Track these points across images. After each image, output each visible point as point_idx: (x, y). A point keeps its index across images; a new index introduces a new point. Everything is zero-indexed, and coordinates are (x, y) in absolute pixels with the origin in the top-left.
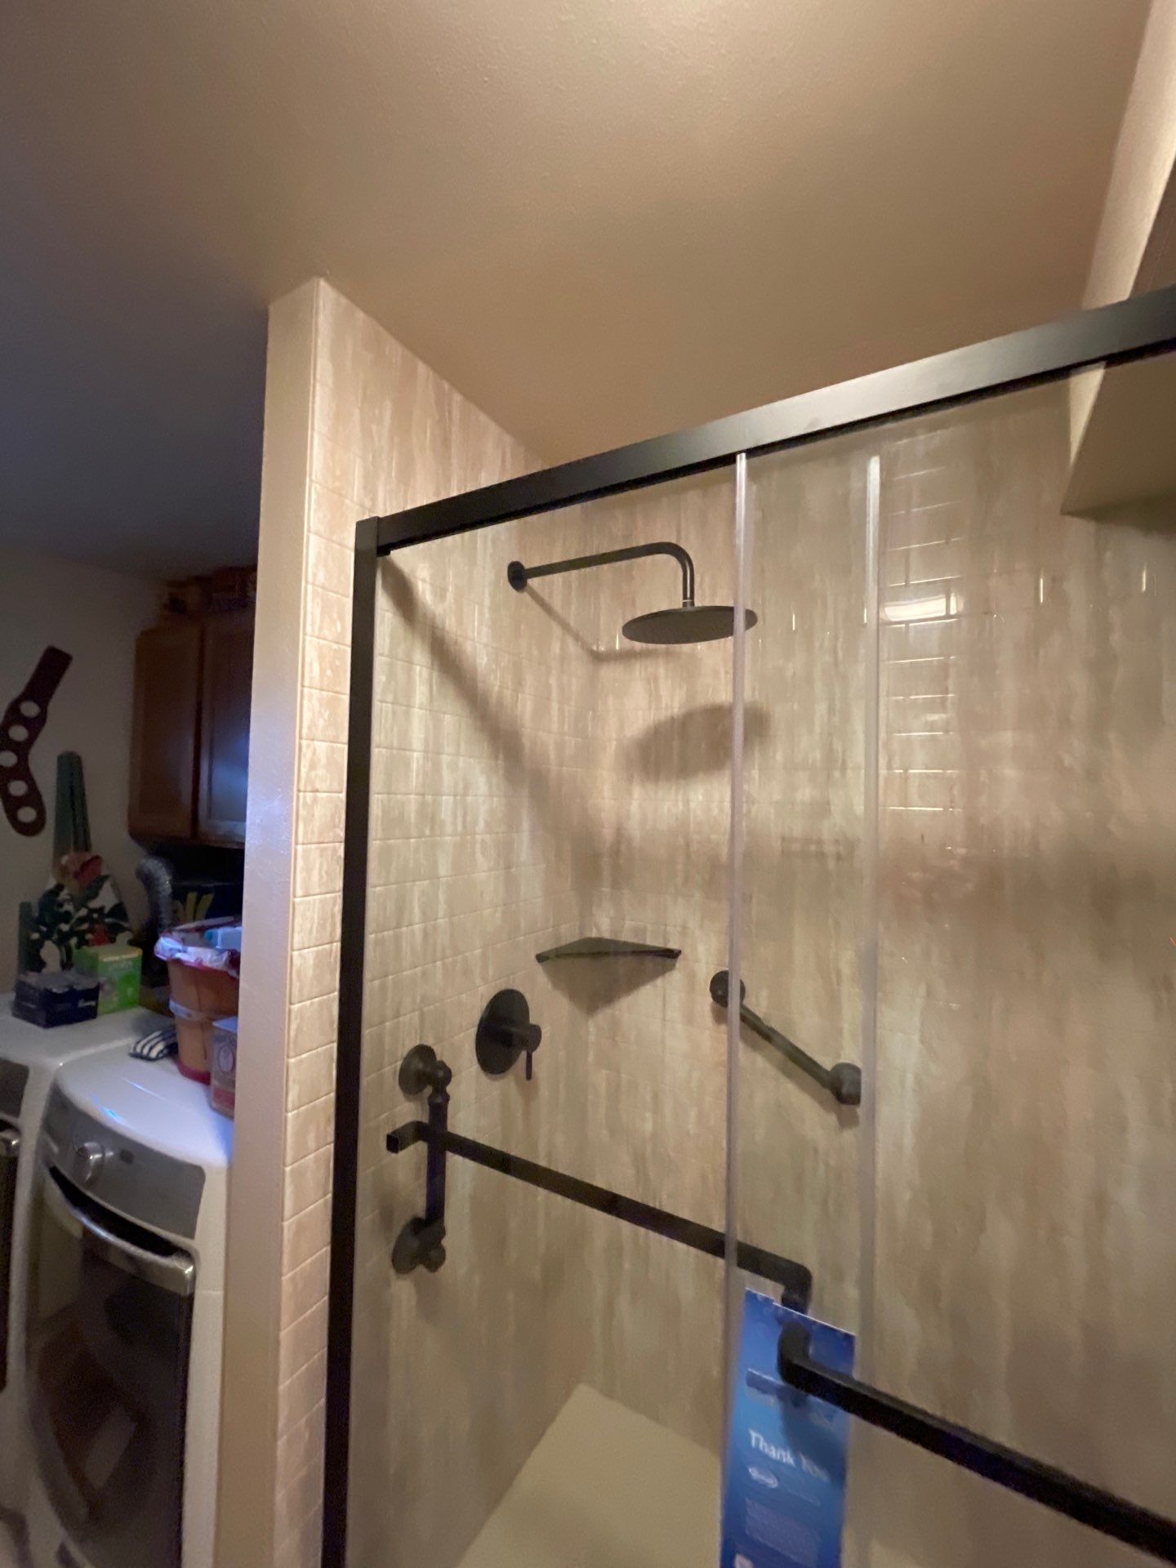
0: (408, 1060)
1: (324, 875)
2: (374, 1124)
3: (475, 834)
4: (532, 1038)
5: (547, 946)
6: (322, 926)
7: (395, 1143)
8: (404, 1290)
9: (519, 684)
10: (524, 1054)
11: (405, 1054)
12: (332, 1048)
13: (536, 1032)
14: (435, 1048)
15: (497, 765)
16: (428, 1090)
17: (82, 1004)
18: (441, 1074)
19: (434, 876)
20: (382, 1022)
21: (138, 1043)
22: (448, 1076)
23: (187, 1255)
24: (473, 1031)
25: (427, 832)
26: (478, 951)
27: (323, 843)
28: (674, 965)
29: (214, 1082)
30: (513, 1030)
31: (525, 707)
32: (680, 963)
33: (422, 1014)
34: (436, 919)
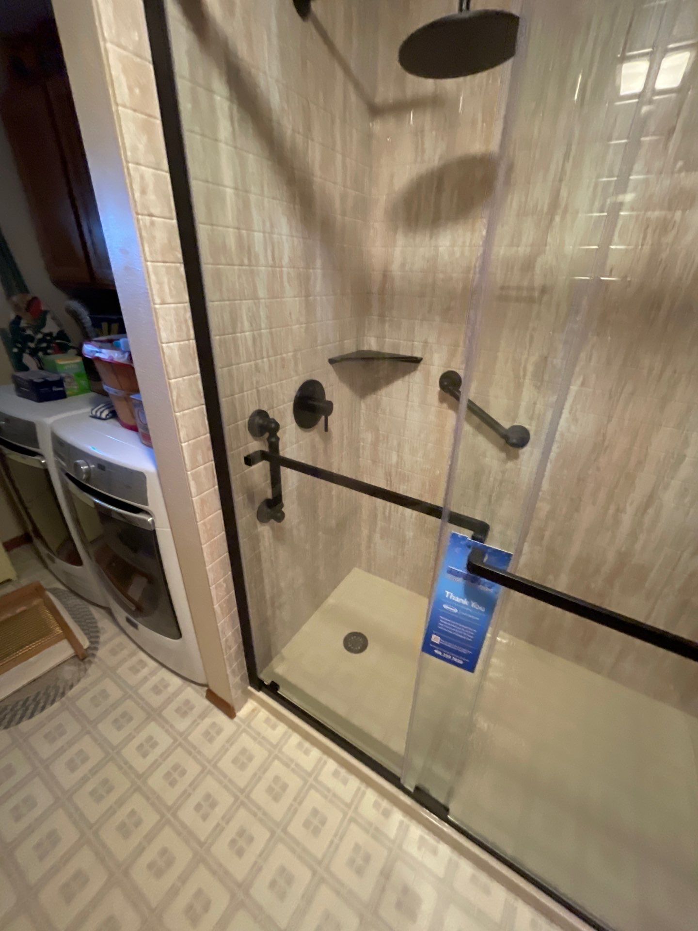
0: (252, 417)
1: (172, 288)
2: (236, 452)
3: (282, 267)
4: (328, 409)
5: (335, 354)
6: (180, 329)
7: (249, 461)
8: (265, 530)
9: (308, 128)
10: (323, 418)
11: (250, 415)
12: (203, 408)
13: (330, 405)
14: (268, 412)
15: (295, 209)
16: (267, 435)
17: (55, 389)
18: (273, 425)
19: (255, 297)
20: (232, 395)
21: (92, 410)
22: (277, 427)
23: (147, 513)
24: (291, 404)
25: (246, 261)
26: (290, 354)
27: (167, 262)
28: (417, 367)
29: (140, 430)
30: (316, 403)
31: (315, 156)
32: (421, 366)
33: (258, 391)
34: (260, 329)
